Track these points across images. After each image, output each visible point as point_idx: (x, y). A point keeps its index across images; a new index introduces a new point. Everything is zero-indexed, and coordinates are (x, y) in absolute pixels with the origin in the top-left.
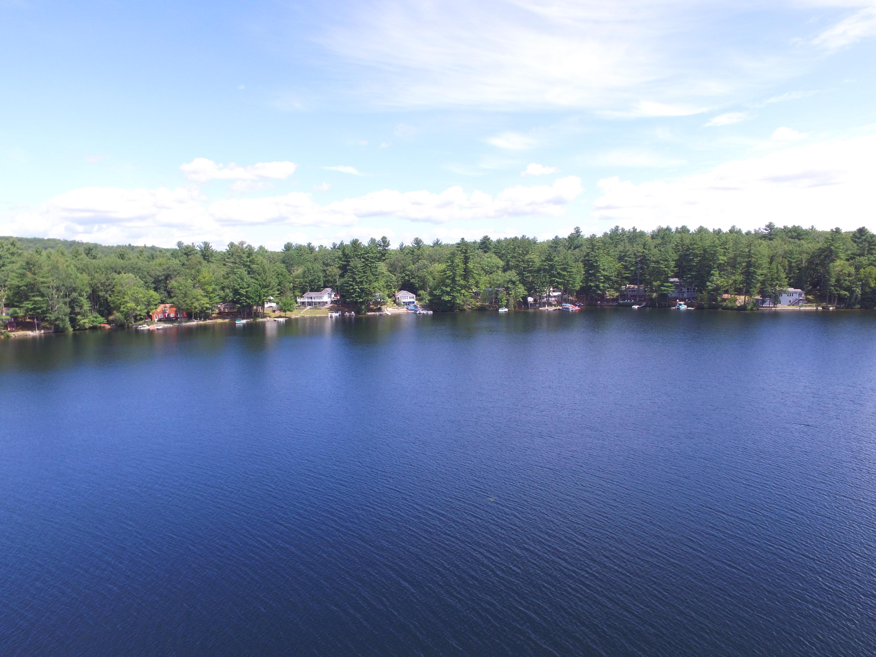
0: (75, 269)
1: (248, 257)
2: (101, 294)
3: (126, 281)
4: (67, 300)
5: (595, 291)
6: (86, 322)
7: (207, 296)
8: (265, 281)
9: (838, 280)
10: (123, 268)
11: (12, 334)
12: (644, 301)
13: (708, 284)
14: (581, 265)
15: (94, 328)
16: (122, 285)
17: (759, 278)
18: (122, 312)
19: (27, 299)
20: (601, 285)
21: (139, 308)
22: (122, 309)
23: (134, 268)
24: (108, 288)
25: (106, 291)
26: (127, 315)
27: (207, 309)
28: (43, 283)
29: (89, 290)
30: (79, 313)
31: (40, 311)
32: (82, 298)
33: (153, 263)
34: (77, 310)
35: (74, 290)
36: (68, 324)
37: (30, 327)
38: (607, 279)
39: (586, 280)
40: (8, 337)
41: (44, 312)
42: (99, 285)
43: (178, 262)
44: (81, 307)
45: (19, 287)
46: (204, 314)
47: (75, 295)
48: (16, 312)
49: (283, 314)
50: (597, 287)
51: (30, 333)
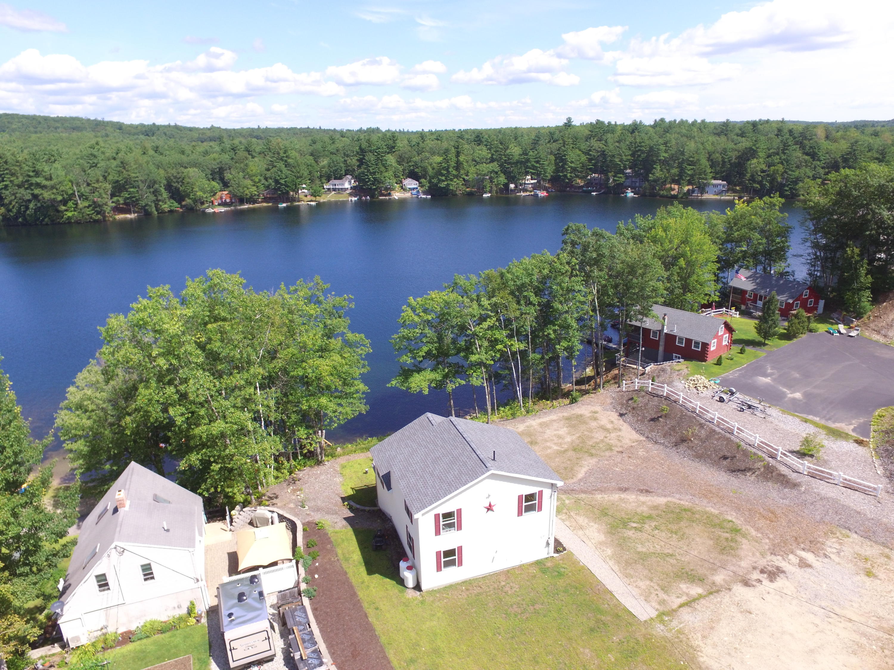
1: (285, 153)
2: (174, 185)
3: (193, 174)
4: (152, 190)
5: (563, 180)
6: (166, 207)
7: (254, 185)
8: (299, 172)
9: (752, 176)
10: (188, 164)
11: (117, 217)
12: (603, 188)
13: (650, 175)
14: (552, 158)
15: (171, 211)
16: (189, 178)
17: (689, 173)
18: (191, 199)
19: (125, 190)
20: (569, 175)
21: (205, 196)
22: (191, 197)
23: (197, 164)
24: (179, 180)
25: (178, 183)
26: (195, 201)
27: (255, 195)
28: (134, 177)
29: (165, 182)
30: (160, 201)
31: (134, 199)
32: (161, 189)
33: (207, 157)
35: (156, 182)
36: (154, 209)
37: (128, 211)
38: (574, 170)
39: (557, 171)
40: (115, 219)
41: (137, 200)
42: (172, 178)
43: (227, 156)
44: (161, 195)
45: (117, 181)
46: (252, 200)
47: (156, 186)
48: (118, 201)
49: (314, 199)
50: (565, 176)
51: (128, 216)
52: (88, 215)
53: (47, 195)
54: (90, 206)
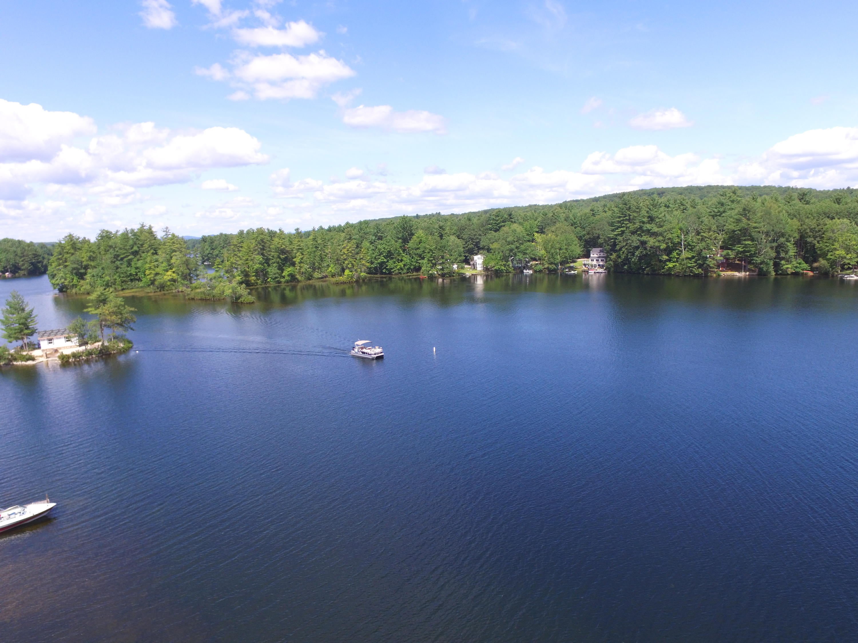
0: (786, 215)
2: (809, 240)
3: (840, 227)
4: (775, 244)
6: (789, 267)
10: (837, 213)
11: (722, 273)
15: (796, 274)
16: (833, 231)
18: (828, 260)
19: (739, 242)
21: (848, 257)
22: (829, 257)
23: (850, 214)
24: (817, 234)
25: (815, 237)
26: (833, 263)
28: (755, 228)
29: (797, 235)
30: (783, 259)
31: (748, 254)
32: (789, 244)
34: (782, 255)
35: (783, 235)
36: (771, 269)
37: (738, 268)
40: (719, 275)
41: (751, 256)
42: (808, 231)
44: (787, 252)
45: (734, 231)
47: (782, 240)
48: (728, 255)
51: (737, 274)
52: (689, 267)
53: (651, 242)
54: (693, 257)
